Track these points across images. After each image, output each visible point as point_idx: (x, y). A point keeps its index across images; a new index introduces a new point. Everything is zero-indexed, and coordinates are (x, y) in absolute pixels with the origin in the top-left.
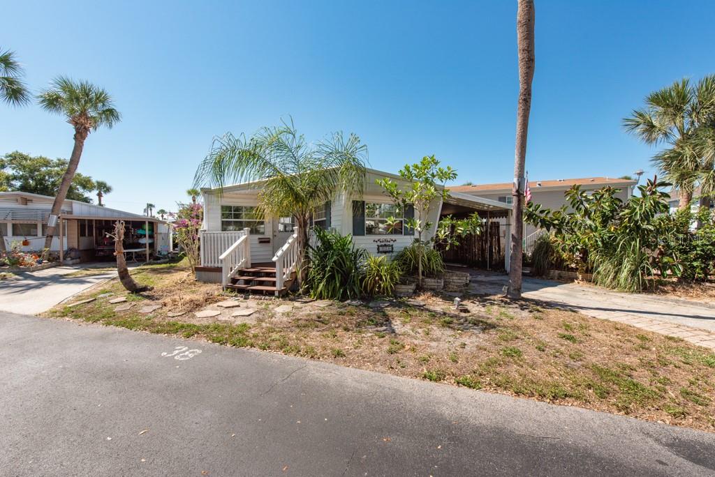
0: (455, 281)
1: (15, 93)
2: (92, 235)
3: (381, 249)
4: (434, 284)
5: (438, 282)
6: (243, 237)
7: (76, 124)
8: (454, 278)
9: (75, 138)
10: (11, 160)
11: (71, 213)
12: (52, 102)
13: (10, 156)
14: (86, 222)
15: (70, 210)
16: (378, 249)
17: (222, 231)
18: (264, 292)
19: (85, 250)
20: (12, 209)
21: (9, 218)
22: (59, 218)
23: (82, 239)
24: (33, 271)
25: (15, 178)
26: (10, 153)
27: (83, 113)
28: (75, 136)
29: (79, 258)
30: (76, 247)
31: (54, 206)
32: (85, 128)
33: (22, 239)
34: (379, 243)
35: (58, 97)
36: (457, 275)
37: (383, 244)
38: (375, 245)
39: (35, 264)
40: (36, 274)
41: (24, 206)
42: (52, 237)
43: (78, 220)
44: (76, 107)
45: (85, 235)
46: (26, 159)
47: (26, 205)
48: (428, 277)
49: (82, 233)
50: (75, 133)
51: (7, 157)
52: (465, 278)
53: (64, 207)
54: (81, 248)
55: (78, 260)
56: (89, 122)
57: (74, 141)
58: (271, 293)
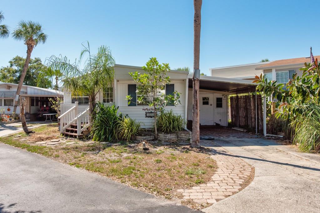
0: (183, 137)
1: (5, 32)
2: (38, 105)
3: (148, 115)
6: (74, 107)
7: (28, 44)
9: (27, 52)
10: (15, 61)
11: (26, 93)
12: (18, 35)
13: (15, 59)
14: (35, 98)
15: (25, 91)
16: (146, 115)
17: (72, 103)
19: (33, 114)
20: (4, 92)
21: (3, 97)
22: (20, 96)
23: (32, 107)
24: (7, 124)
25: (16, 72)
26: (15, 57)
27: (31, 39)
28: (27, 51)
29: (30, 118)
30: (29, 112)
31: (18, 89)
32: (31, 46)
33: (7, 107)
34: (147, 111)
35: (21, 31)
37: (150, 111)
38: (144, 112)
39: (8, 120)
40: (7, 125)
41: (8, 90)
42: (16, 106)
43: (30, 97)
44: (28, 35)
45: (34, 106)
46: (21, 60)
47: (9, 89)
49: (32, 104)
50: (27, 49)
51: (13, 60)
53: (22, 90)
54: (31, 113)
55: (29, 119)
56: (33, 42)
57: (27, 54)
58: (75, 137)
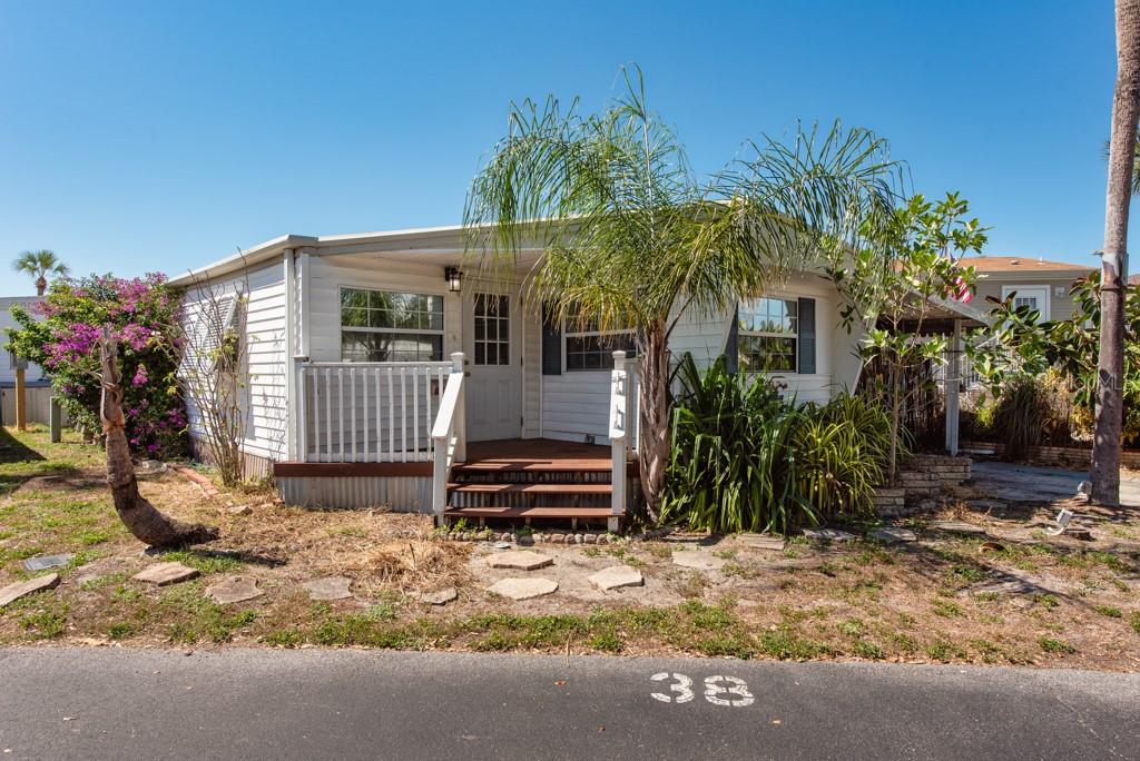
0: (943, 476)
4: (923, 483)
5: (930, 480)
8: (940, 468)
18: (574, 522)
36: (945, 463)
48: (904, 470)
52: (962, 469)
58: (598, 525)
